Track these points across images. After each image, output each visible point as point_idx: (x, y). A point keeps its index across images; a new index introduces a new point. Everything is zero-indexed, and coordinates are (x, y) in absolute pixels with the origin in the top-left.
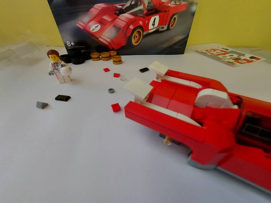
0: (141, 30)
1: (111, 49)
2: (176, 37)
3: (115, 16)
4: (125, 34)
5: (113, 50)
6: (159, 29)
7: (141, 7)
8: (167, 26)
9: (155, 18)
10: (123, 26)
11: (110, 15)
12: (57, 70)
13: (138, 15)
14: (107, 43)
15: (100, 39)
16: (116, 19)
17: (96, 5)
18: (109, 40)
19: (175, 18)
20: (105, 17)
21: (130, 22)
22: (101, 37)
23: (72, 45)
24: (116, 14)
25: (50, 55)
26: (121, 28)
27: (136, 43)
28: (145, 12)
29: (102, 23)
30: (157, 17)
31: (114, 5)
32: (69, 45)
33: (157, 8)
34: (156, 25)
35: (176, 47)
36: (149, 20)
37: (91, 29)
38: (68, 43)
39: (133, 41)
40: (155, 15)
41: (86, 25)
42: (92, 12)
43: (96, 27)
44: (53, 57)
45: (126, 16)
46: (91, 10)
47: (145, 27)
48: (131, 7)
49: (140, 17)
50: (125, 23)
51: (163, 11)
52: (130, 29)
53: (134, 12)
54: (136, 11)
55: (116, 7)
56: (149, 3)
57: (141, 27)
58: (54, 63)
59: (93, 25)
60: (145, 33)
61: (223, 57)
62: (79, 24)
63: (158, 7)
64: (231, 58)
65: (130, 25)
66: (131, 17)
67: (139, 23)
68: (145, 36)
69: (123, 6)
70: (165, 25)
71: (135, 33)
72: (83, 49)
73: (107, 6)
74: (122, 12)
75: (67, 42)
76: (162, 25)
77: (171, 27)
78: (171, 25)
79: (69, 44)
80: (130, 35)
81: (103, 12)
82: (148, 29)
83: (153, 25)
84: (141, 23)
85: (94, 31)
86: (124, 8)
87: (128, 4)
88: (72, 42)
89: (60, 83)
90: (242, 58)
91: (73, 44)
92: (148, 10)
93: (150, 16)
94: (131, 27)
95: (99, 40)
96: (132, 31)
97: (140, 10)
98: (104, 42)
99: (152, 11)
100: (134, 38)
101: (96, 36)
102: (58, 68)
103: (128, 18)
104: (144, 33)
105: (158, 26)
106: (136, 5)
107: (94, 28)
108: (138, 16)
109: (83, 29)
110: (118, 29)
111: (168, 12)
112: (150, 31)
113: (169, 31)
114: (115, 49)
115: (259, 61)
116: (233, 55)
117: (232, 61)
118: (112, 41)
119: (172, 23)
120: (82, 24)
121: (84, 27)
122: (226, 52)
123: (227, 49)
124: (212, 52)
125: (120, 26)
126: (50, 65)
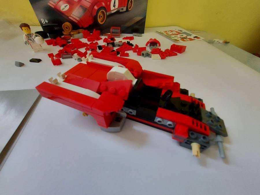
0: (105, 10)
2: (135, 18)
4: (91, 14)
6: (119, 11)
8: (126, 7)
9: (115, 0)
10: (88, 6)
12: (31, 40)
14: (76, 22)
15: (70, 18)
18: (78, 19)
19: (132, 1)
21: (94, 3)
22: (70, 16)
23: (46, 22)
26: (87, 8)
27: (102, 22)
29: (70, 3)
32: (44, 22)
34: (117, 7)
35: (136, 27)
36: (110, 2)
37: (61, 9)
38: (42, 20)
39: (99, 20)
41: (56, 5)
43: (66, 7)
44: (26, 29)
47: (107, 8)
50: (90, 4)
52: (95, 9)
57: (104, 8)
58: (28, 35)
59: (62, 5)
60: (108, 13)
61: (175, 36)
62: (50, 3)
64: (180, 37)
65: (94, 6)
67: (102, 4)
68: (108, 16)
70: (124, 7)
71: (100, 13)
72: (56, 26)
76: (122, 7)
77: (130, 8)
78: (129, 7)
80: (95, 14)
82: (110, 10)
83: (114, 6)
84: (104, 4)
85: (64, 10)
88: (46, 20)
90: (189, 37)
91: (47, 22)
94: (96, 8)
96: (96, 11)
98: (74, 20)
100: (100, 18)
101: (67, 15)
102: (31, 38)
105: (118, 7)
107: (64, 7)
109: (55, 8)
110: (85, 9)
112: (113, 12)
113: (128, 12)
114: (84, 27)
115: (199, 39)
116: (183, 35)
117: (179, 39)
118: (81, 19)
119: (130, 6)
120: (52, 3)
121: (54, 6)
122: (179, 33)
123: (181, 31)
124: (169, 33)
125: (86, 6)
126: (24, 36)
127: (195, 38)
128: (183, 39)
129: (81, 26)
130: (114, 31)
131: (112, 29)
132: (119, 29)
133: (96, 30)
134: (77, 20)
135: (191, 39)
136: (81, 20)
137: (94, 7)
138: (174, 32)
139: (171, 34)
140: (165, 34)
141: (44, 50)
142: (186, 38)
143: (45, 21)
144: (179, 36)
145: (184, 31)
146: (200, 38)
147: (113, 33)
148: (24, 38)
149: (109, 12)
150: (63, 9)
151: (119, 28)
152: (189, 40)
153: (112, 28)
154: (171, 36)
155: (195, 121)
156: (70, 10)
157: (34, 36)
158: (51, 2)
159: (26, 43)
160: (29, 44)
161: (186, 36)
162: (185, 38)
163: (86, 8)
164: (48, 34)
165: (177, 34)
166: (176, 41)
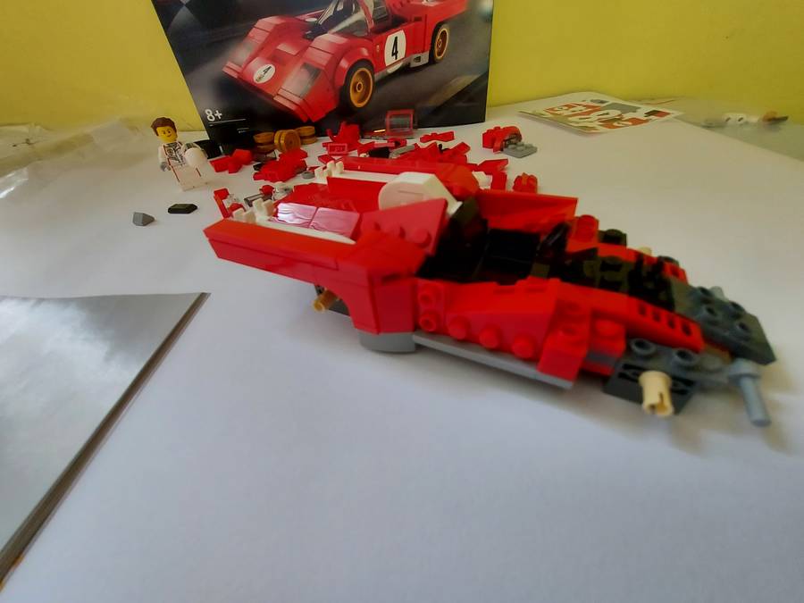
0: (369, 69)
1: (305, 122)
2: (457, 79)
3: (306, 42)
4: (333, 82)
5: (309, 123)
6: (409, 64)
7: (358, 16)
8: (427, 53)
9: (396, 38)
10: (325, 63)
11: (293, 41)
12: (175, 159)
13: (355, 33)
14: (293, 107)
15: (278, 99)
16: (307, 47)
17: (260, 21)
18: (297, 100)
19: (444, 33)
20: (283, 47)
21: (339, 53)
22: (278, 95)
23: (217, 118)
24: (305, 37)
25: (159, 129)
26: (321, 67)
27: (361, 100)
28: (371, 25)
29: (277, 60)
30: (400, 35)
31: (299, 17)
32: (211, 118)
33: (396, 12)
34: (401, 54)
35: (460, 105)
36: (383, 44)
37: (256, 77)
38: (209, 113)
39: (354, 97)
40: (394, 30)
41: (245, 67)
42: (253, 38)
43: (265, 71)
44: (166, 132)
45: (329, 39)
46: (251, 34)
47: (376, 61)
48: (338, 18)
49: (363, 37)
50: (329, 56)
51: (413, 19)
52: (343, 69)
53: (346, 28)
54: (350, 25)
55: (304, 21)
56: (376, 4)
57: (365, 62)
58: (169, 146)
59: (258, 68)
60: (378, 76)
61: (580, 119)
62: (228, 67)
63: (399, 10)
64: (599, 119)
65: (340, 60)
66: (340, 40)
67: (360, 53)
68: (379, 84)
69: (318, 16)
70: (423, 52)
71: (356, 78)
72: (242, 124)
73: (283, 21)
74: (319, 30)
75: (206, 111)
76: (415, 52)
77: (439, 54)
78: (436, 50)
79: (211, 115)
80: (343, 83)
81: (277, 35)
82: (383, 65)
83: (395, 54)
84: (365, 52)
86: (321, 22)
87: (329, 12)
88: (217, 111)
89: (185, 191)
90: (628, 116)
91: (219, 115)
92: (377, 21)
93: (384, 34)
94: (344, 64)
95: (275, 101)
96: (346, 73)
97: (359, 23)
98: (287, 104)
99: (388, 23)
100: (355, 91)
101: (270, 93)
102: (177, 154)
103: (332, 44)
104: (376, 76)
105: (405, 56)
106: (347, 12)
107: (262, 73)
108: (355, 36)
109: (239, 77)
110: (315, 72)
111: (423, 19)
112: (390, 71)
113: (436, 65)
114: (313, 121)
115: (664, 118)
116: (607, 114)
117: (596, 124)
118: (304, 101)
119: (440, 46)
120: (235, 67)
121: (238, 73)
122: (595, 109)
123: (602, 102)
124: (561, 112)
125: (319, 64)
126: (161, 149)
127: (651, 117)
128: (609, 123)
129: (304, 119)
130: (395, 120)
131: (391, 117)
132: (409, 115)
133: (348, 124)
134: (294, 103)
135: (636, 121)
136: (306, 104)
137: (338, 63)
138: (579, 108)
139: (566, 113)
140: (550, 116)
141: (207, 183)
142: (619, 119)
143: (214, 115)
144: (594, 116)
145: (611, 101)
146: (668, 114)
147: (392, 127)
148: (160, 155)
149: (381, 73)
150: (260, 78)
151: (411, 112)
152: (630, 123)
153: (390, 113)
154: (570, 119)
155: (650, 308)
156: (278, 78)
157: (183, 147)
158: (229, 64)
159: (163, 167)
160: (170, 169)
161: (619, 112)
162: (615, 120)
163: (318, 69)
164: (221, 148)
165: (589, 113)
166: (585, 131)
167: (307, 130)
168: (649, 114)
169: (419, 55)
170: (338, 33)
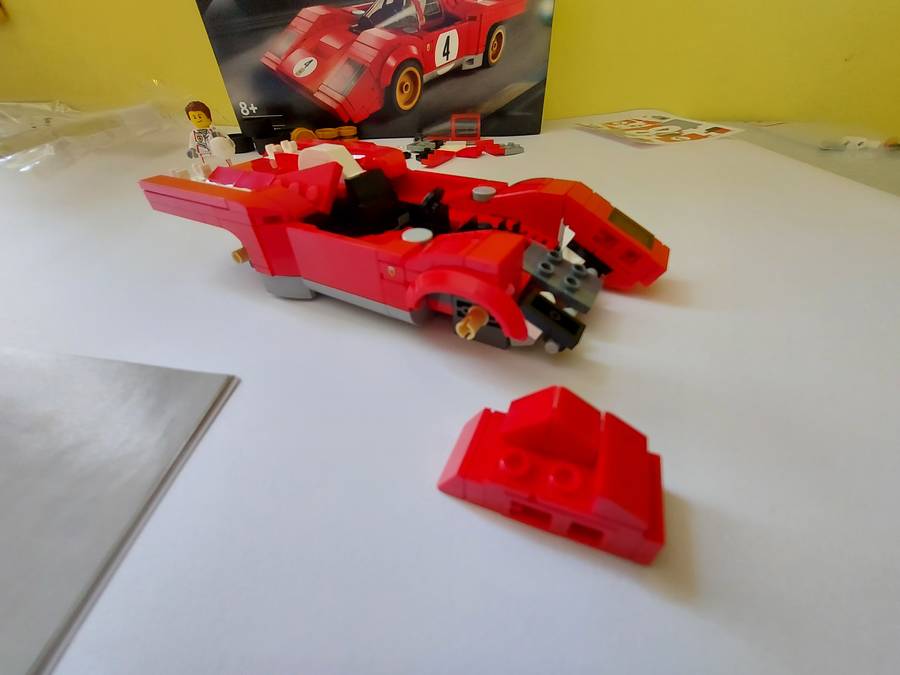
0: (417, 69)
1: (346, 121)
2: (511, 86)
3: (352, 35)
4: (378, 81)
5: (350, 123)
6: (461, 66)
7: (409, 11)
8: (481, 56)
9: (448, 37)
10: (370, 59)
11: (338, 35)
12: (205, 147)
13: (405, 30)
14: (334, 106)
15: (318, 95)
16: (353, 41)
17: (304, 10)
18: (339, 98)
19: (500, 33)
20: (328, 40)
21: (386, 49)
22: (318, 91)
23: (251, 111)
24: (351, 30)
25: (190, 113)
26: (366, 63)
27: (408, 102)
29: (321, 53)
30: (453, 35)
31: (345, 8)
32: (245, 111)
33: (450, 10)
34: (453, 54)
35: (516, 113)
36: (434, 43)
37: (295, 71)
38: (243, 106)
39: (400, 99)
40: (446, 29)
41: (283, 61)
42: (295, 27)
43: (307, 65)
44: (197, 117)
45: (377, 33)
46: (293, 23)
47: (426, 62)
48: (387, 11)
49: (412, 34)
50: (374, 53)
51: (467, 18)
52: (389, 67)
53: (395, 23)
54: (400, 21)
55: (351, 13)
57: (413, 60)
58: (199, 132)
59: (299, 60)
60: (427, 77)
61: (639, 132)
62: (266, 57)
63: (453, 8)
64: (658, 134)
65: (387, 58)
66: (389, 36)
67: (410, 52)
68: (428, 85)
69: (366, 9)
70: (477, 54)
71: (403, 78)
72: (278, 121)
73: (329, 12)
74: (366, 24)
75: (241, 104)
76: (468, 54)
77: (494, 58)
78: (491, 53)
79: (245, 108)
80: (389, 83)
81: (321, 26)
82: (432, 66)
83: (446, 54)
84: (414, 50)
85: (302, 75)
86: (369, 15)
87: (378, 6)
88: (252, 105)
90: (688, 131)
91: (254, 109)
92: (428, 18)
93: (436, 32)
94: (392, 62)
95: (316, 98)
96: (393, 71)
97: (409, 18)
98: (328, 102)
99: (440, 21)
100: (402, 91)
101: (309, 87)
102: (207, 142)
103: (380, 40)
104: (425, 76)
105: (458, 57)
106: (397, 6)
107: (303, 66)
108: (406, 33)
109: (278, 70)
110: (361, 68)
111: (478, 19)
112: (441, 72)
113: (490, 69)
114: (356, 122)
115: (725, 135)
116: (667, 129)
117: (654, 138)
118: (347, 99)
119: (495, 49)
120: (274, 58)
121: (277, 64)
122: (654, 125)
123: (664, 118)
124: (619, 126)
125: (364, 60)
126: (191, 134)
127: (711, 133)
128: (667, 137)
129: (345, 118)
134: (336, 101)
135: (694, 137)
136: (348, 102)
137: (385, 60)
138: (639, 123)
139: (625, 127)
140: (607, 129)
142: (678, 135)
143: (249, 108)
144: (652, 131)
145: (673, 118)
146: (728, 131)
149: (430, 74)
150: (300, 72)
152: (689, 138)
154: (627, 132)
156: (319, 73)
158: (269, 54)
159: (191, 154)
160: (198, 156)
161: (680, 128)
162: (673, 135)
163: (363, 65)
164: (254, 143)
165: (649, 128)
166: (641, 144)
167: (349, 131)
168: (709, 130)
169: (472, 57)
170: (386, 28)
